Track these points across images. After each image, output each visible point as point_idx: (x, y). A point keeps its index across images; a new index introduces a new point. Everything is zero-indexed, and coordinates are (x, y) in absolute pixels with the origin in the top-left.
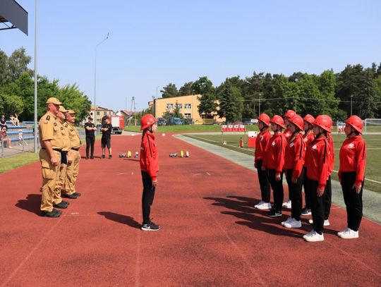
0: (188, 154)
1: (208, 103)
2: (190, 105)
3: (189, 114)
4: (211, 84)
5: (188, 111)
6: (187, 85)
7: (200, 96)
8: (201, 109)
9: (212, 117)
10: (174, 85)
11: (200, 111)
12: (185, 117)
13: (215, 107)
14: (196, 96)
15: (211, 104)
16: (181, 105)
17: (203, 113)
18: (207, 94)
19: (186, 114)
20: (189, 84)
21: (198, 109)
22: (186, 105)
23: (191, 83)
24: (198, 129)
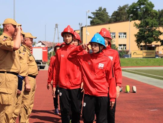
0: (135, 89)
1: (149, 30)
2: (125, 34)
3: (125, 45)
4: (152, 6)
5: (122, 41)
6: (121, 9)
7: (138, 22)
8: (140, 38)
9: (153, 48)
10: (105, 10)
11: (138, 41)
12: (119, 49)
13: (158, 36)
14: (133, 22)
15: (152, 32)
16: (114, 33)
17: (143, 44)
18: (147, 20)
19: (120, 45)
20: (124, 8)
21: (135, 39)
22: (120, 33)
23: (126, 6)
24: (137, 62)
